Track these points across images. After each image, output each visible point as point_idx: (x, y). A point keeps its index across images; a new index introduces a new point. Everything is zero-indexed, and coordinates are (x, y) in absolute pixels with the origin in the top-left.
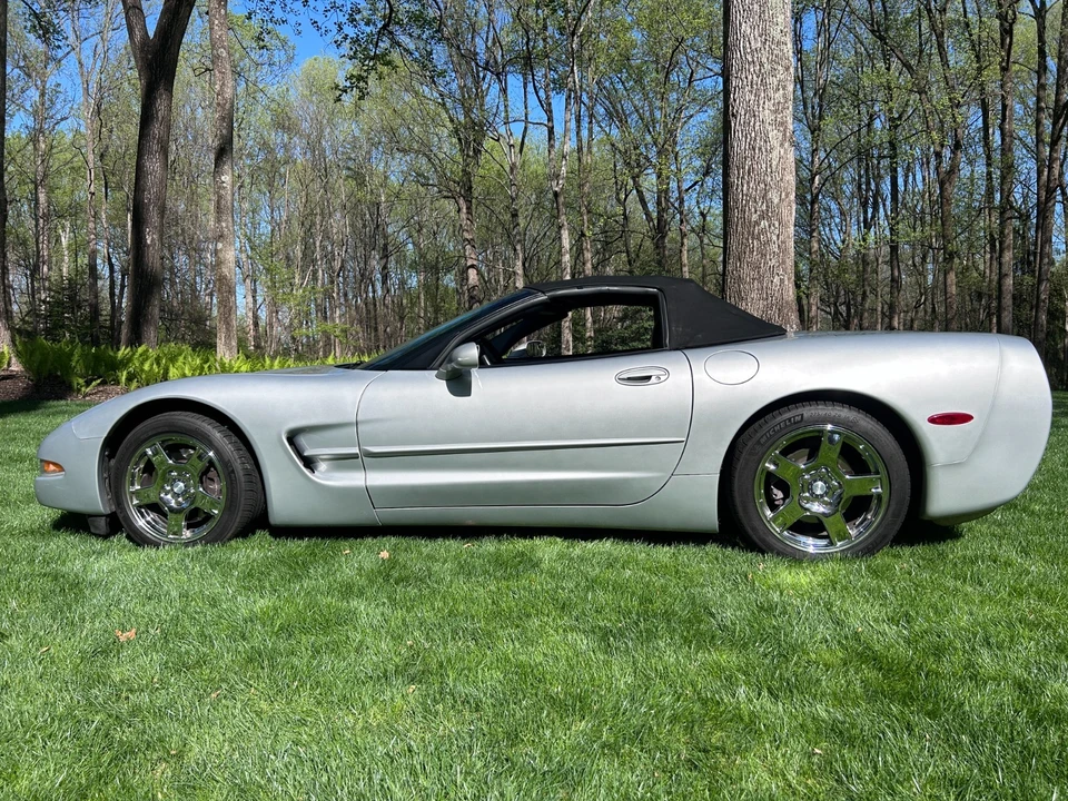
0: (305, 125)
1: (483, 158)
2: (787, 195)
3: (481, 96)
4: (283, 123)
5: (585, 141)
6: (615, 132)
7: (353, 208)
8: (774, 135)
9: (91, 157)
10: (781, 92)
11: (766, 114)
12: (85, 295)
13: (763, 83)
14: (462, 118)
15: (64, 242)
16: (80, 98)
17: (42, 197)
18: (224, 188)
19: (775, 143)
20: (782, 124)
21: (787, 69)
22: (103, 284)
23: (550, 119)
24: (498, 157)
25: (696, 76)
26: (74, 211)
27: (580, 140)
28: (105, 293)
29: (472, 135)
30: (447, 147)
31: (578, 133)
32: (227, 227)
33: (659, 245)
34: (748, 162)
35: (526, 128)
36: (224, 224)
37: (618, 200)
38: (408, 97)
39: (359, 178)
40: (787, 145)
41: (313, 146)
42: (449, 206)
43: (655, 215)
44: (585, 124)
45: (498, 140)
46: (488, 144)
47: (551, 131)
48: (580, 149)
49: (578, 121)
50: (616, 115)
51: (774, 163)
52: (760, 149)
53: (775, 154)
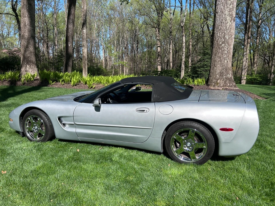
1: (164, 17)
4: (112, 9)
18: (84, 33)
23: (181, 5)
27: (190, 11)
29: (160, 11)
31: (190, 9)
32: (85, 43)
35: (175, 8)
36: (84, 43)
37: (201, 27)
39: (131, 22)
41: (120, 15)
45: (167, 12)
46: (165, 13)
47: (182, 9)
48: (190, 13)
49: (190, 5)
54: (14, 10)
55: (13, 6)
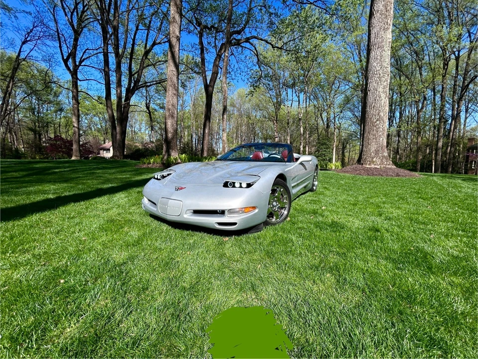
0: (237, 106)
1: (281, 110)
2: (386, 113)
3: (280, 95)
5: (308, 105)
6: (315, 103)
7: (248, 125)
8: (383, 96)
9: (192, 115)
10: (386, 82)
11: (381, 90)
12: (190, 145)
13: (380, 80)
14: (275, 101)
15: (186, 134)
16: (190, 102)
17: (182, 124)
19: (383, 98)
20: (385, 92)
21: (388, 75)
22: (194, 142)
23: (299, 100)
24: (284, 110)
25: (340, 86)
26: (189, 127)
27: (306, 104)
28: (194, 145)
29: (278, 105)
30: (272, 109)
33: (327, 131)
34: (373, 104)
35: (292, 102)
37: (315, 120)
38: (262, 96)
39: (249, 117)
40: (387, 98)
41: (239, 110)
42: (271, 123)
43: (326, 124)
44: (308, 100)
45: (285, 106)
46: (282, 106)
47: (299, 103)
48: (306, 107)
49: (306, 100)
50: (316, 98)
51: (382, 104)
52: (378, 100)
53: (383, 101)
54: (148, 107)
55: (146, 105)
